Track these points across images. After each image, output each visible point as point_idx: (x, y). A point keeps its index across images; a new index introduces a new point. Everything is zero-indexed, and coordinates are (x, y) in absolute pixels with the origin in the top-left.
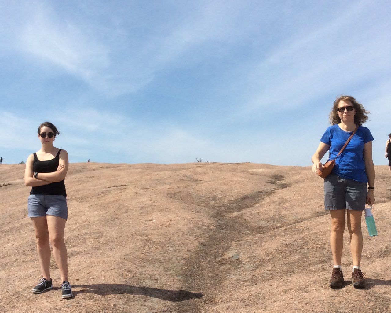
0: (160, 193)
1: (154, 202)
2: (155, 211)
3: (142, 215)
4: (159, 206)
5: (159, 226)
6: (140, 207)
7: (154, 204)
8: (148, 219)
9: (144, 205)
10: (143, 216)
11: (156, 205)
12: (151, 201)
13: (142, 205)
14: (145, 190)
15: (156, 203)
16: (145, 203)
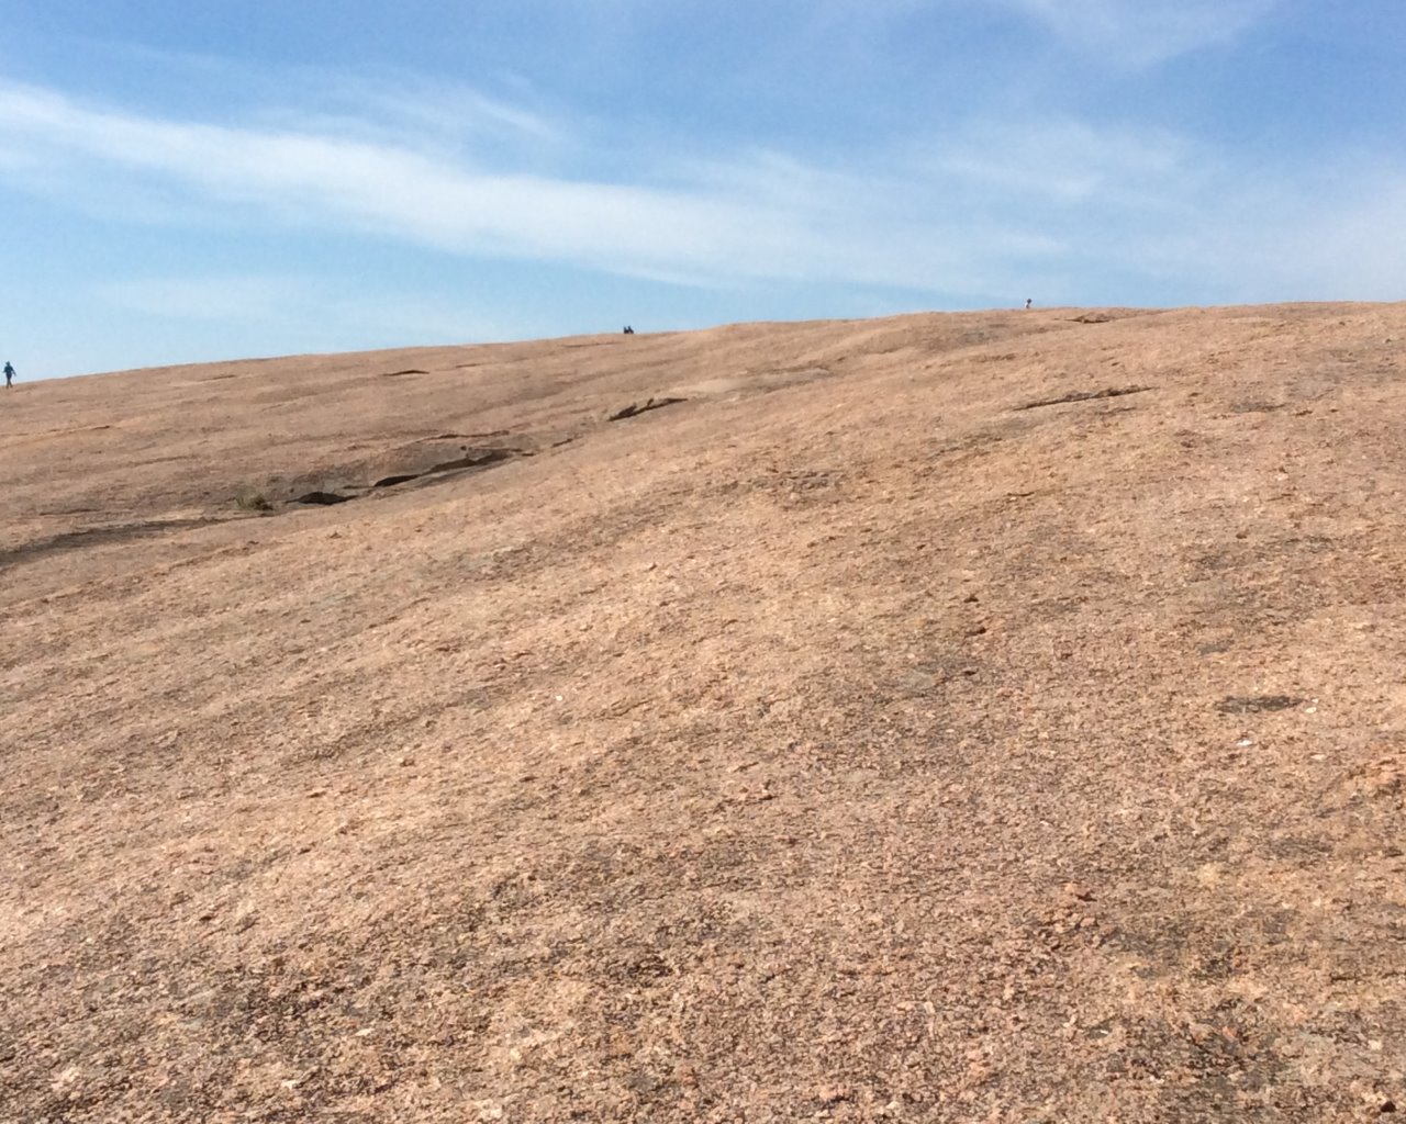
0: (1362, 434)
1: (1314, 509)
2: (1323, 602)
3: (1198, 636)
4: (1354, 542)
5: (1355, 803)
6: (1197, 555)
7: (1309, 526)
8: (1254, 690)
9: (1232, 538)
10: (1206, 650)
11: (1327, 532)
12: (1288, 496)
13: (1216, 535)
14: (1256, 416)
15: (1332, 514)
16: (1243, 519)
